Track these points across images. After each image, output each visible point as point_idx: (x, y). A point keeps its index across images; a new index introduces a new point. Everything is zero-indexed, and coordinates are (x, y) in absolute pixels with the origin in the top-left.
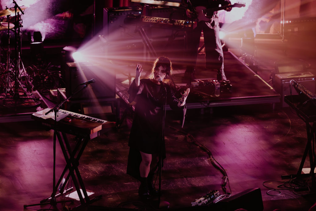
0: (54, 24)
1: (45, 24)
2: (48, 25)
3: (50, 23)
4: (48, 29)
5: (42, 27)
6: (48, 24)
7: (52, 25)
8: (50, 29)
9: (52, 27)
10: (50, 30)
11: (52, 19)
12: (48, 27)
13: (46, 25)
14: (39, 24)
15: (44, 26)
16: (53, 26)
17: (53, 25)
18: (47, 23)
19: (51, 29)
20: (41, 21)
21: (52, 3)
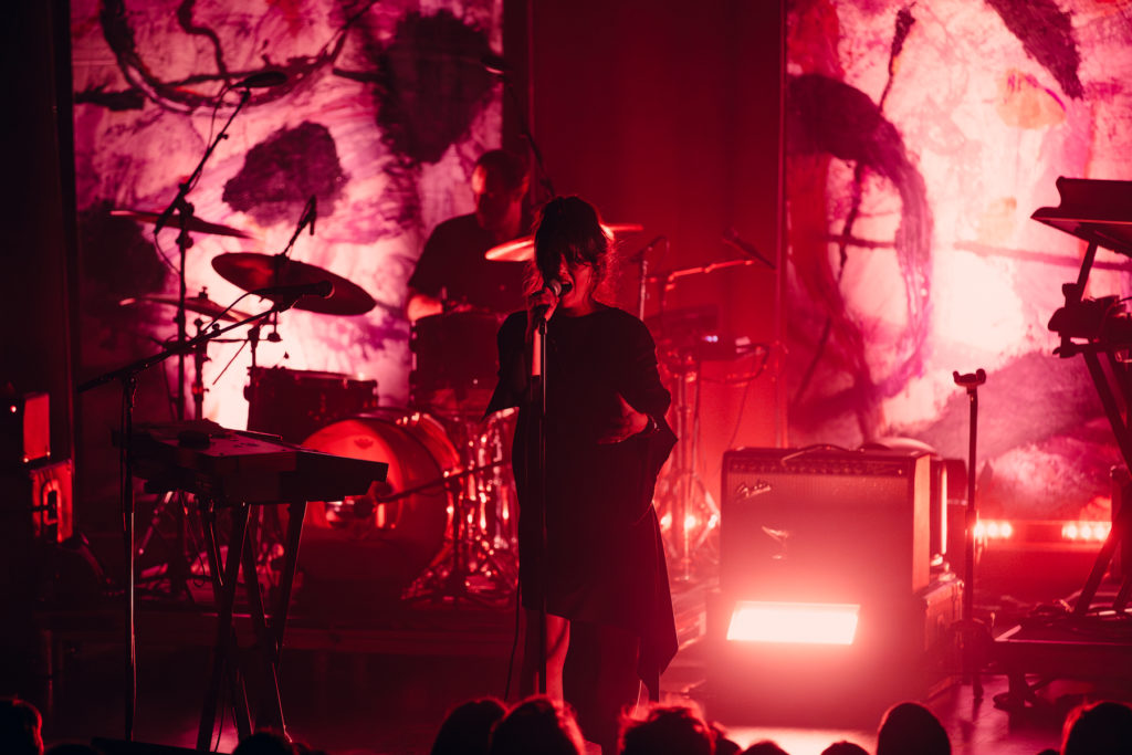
0: (1080, 458)
1: (1044, 457)
2: (1056, 463)
3: (1063, 455)
4: (1056, 478)
5: (1032, 467)
6: (1056, 457)
7: (1070, 464)
8: (1062, 480)
9: (1071, 470)
10: (1064, 487)
11: (1069, 440)
12: (1056, 471)
13: (1049, 462)
14: (1019, 453)
15: (1037, 465)
16: (1076, 468)
17: (1075, 464)
18: (1050, 452)
19: (1069, 478)
20: (1029, 444)
21: (1072, 374)
